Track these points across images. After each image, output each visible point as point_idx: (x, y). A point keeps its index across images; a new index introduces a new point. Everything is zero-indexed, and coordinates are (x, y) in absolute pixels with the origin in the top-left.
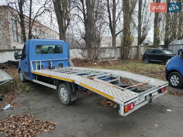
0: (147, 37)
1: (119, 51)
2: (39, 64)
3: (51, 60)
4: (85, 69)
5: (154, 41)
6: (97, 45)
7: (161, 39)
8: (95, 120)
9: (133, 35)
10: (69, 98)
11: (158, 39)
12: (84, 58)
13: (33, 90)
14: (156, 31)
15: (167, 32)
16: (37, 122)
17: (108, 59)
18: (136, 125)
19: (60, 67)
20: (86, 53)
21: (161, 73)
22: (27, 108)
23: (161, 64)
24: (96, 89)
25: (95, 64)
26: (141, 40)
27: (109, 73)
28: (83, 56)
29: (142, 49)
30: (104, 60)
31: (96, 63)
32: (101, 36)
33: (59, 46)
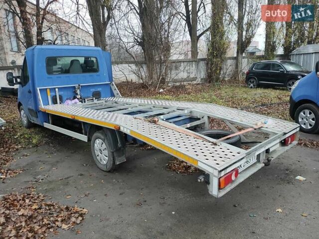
0: (253, 40)
1: (203, 67)
2: (54, 94)
3: (76, 85)
4: (141, 102)
5: (266, 47)
6: (165, 55)
7: (279, 43)
8: (161, 201)
9: (230, 37)
10: (112, 158)
11: (273, 43)
12: (141, 81)
13: (45, 143)
14: (270, 29)
15: (290, 30)
16: (50, 209)
17: (184, 81)
18: (240, 209)
19: (94, 98)
20: (144, 72)
21: (278, 104)
22: (32, 179)
23: (279, 89)
24: (162, 142)
25: (161, 90)
26: (243, 45)
27: (187, 108)
28: (138, 76)
29: (245, 61)
30: (178, 84)
31: (163, 89)
32: (170, 40)
33: (92, 59)
